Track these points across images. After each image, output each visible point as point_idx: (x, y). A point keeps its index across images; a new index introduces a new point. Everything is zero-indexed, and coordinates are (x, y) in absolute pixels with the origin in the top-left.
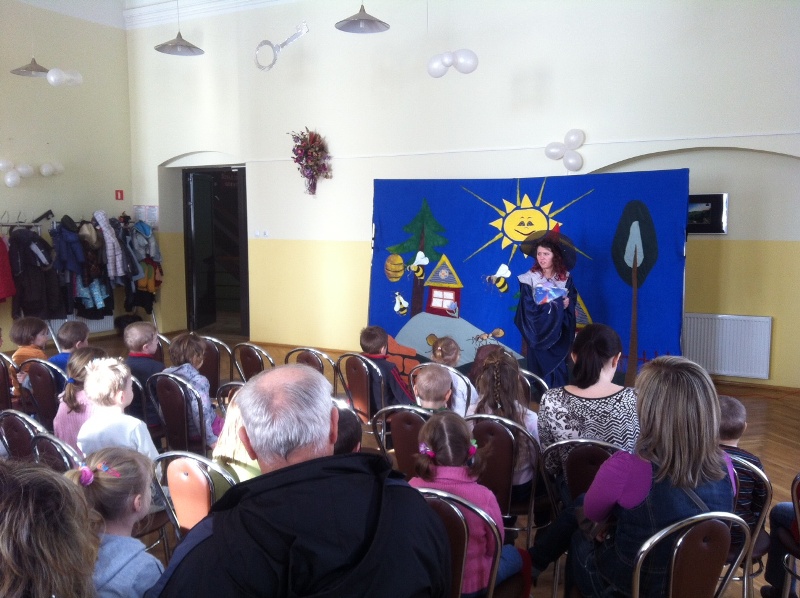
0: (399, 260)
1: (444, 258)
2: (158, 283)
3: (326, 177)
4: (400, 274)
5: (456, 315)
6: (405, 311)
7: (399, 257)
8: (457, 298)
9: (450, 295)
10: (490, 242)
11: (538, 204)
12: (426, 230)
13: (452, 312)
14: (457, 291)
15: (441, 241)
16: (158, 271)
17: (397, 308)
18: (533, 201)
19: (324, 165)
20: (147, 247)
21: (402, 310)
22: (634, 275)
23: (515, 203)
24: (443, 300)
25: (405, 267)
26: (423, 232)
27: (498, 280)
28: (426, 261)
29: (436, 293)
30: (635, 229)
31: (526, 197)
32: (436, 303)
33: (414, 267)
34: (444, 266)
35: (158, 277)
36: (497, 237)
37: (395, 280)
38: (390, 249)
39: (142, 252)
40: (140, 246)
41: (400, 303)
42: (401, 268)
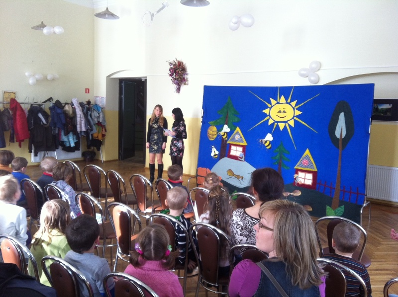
0: (215, 129)
1: (238, 129)
2: (104, 136)
3: (185, 84)
4: (215, 137)
5: (243, 160)
6: (217, 156)
7: (215, 127)
8: (244, 151)
9: (241, 149)
10: (262, 121)
11: (289, 101)
12: (229, 114)
13: (241, 158)
14: (244, 147)
15: (236, 120)
16: (104, 130)
17: (212, 154)
18: (287, 100)
19: (184, 78)
20: (99, 117)
21: (215, 155)
22: (340, 143)
23: (276, 100)
24: (236, 151)
25: (218, 133)
26: (227, 114)
27: (266, 142)
28: (228, 130)
29: (233, 148)
30: (342, 116)
31: (283, 97)
32: (233, 153)
33: (222, 133)
34: (238, 133)
35: (104, 133)
36: (266, 119)
37: (212, 139)
38: (211, 123)
39: (96, 120)
40: (95, 116)
41: (214, 152)
42: (216, 133)
